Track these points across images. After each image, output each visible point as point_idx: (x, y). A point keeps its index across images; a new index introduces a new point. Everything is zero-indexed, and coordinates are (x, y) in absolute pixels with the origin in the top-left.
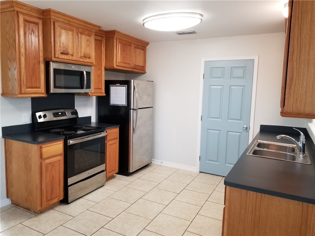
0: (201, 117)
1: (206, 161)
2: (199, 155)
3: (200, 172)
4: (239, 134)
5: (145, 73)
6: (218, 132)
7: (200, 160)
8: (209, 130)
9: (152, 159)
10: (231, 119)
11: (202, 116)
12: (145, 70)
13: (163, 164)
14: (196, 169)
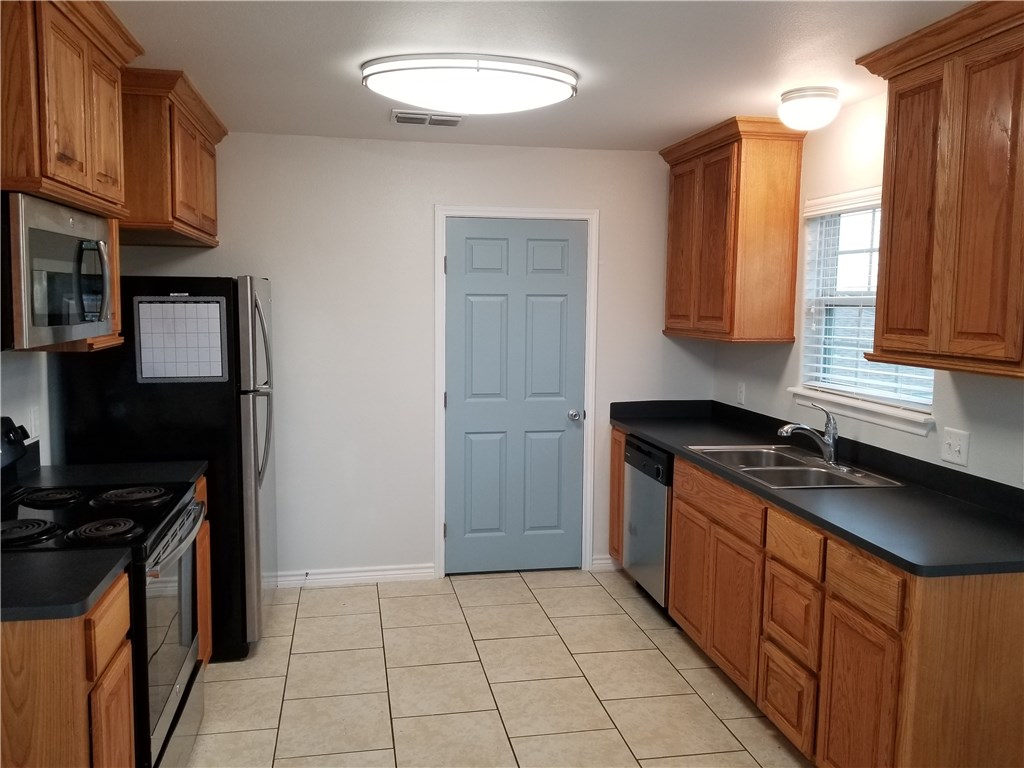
0: (445, 397)
1: (465, 534)
2: (443, 521)
3: (447, 575)
4: (557, 435)
5: (212, 247)
6: (498, 437)
7: (445, 536)
8: (470, 436)
9: (279, 573)
10: (534, 395)
11: (445, 394)
12: (213, 235)
13: (311, 582)
14: (432, 569)
